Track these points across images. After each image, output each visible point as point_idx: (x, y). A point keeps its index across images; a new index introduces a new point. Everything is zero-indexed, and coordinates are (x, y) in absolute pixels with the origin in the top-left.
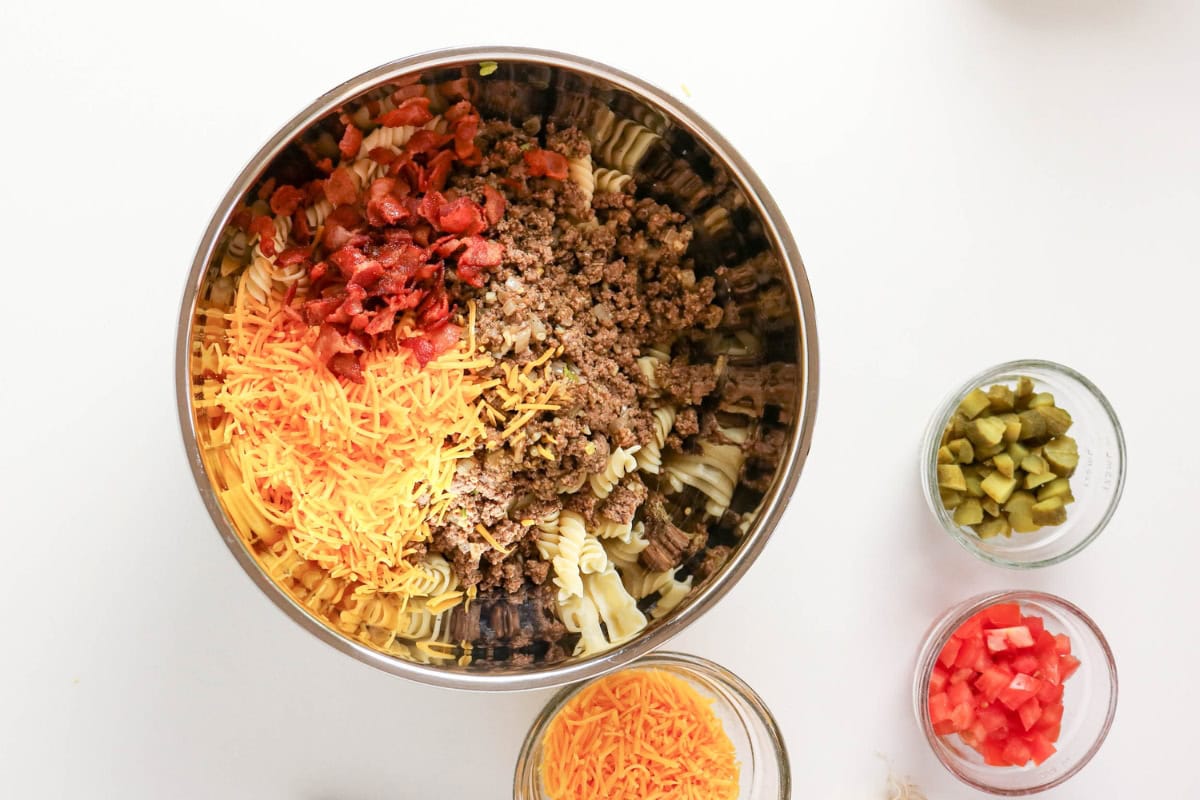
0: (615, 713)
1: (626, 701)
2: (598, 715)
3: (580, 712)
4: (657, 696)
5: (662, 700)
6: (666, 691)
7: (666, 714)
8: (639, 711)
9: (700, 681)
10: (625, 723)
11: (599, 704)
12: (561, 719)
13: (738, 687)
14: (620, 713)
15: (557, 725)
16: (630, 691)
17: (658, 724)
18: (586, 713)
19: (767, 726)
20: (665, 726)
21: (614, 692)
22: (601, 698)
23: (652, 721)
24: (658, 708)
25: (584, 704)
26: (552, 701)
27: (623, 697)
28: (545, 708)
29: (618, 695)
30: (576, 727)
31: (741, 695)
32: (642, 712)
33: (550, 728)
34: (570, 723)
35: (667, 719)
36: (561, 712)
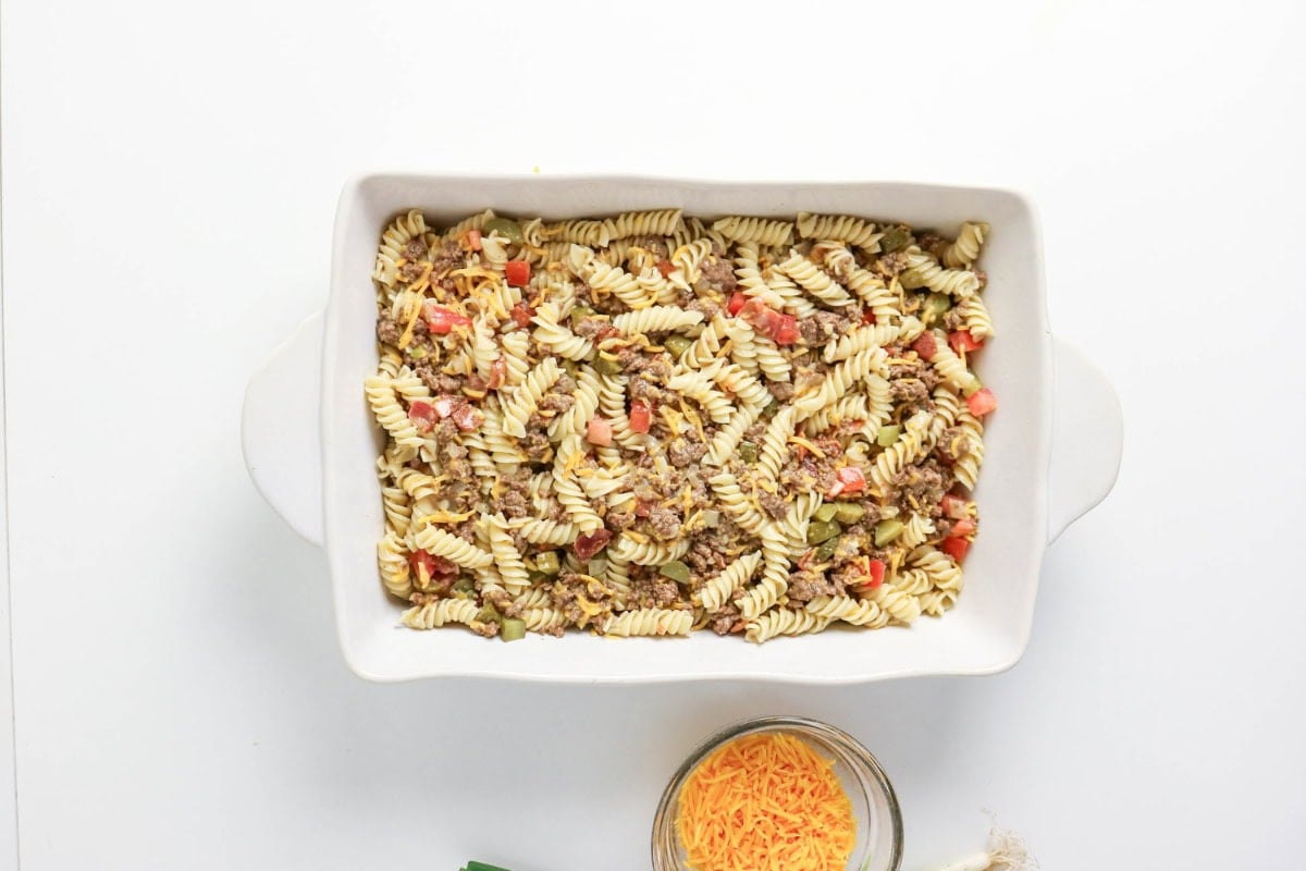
0: (743, 771)
1: (754, 762)
2: (728, 773)
3: (712, 771)
4: (782, 757)
5: (787, 762)
6: (790, 753)
7: (790, 774)
8: (766, 770)
9: (821, 744)
10: (753, 782)
11: (729, 764)
12: (696, 778)
13: (856, 749)
14: (748, 772)
15: (691, 784)
16: (757, 753)
17: (783, 782)
18: (718, 773)
19: (882, 784)
20: (789, 784)
21: (742, 753)
22: (731, 758)
23: (777, 779)
24: (783, 768)
25: (716, 765)
26: (687, 761)
27: (751, 757)
28: (682, 768)
29: (746, 757)
30: (708, 785)
31: (858, 755)
32: (769, 771)
33: (685, 785)
34: (703, 781)
35: (791, 777)
36: (695, 772)
